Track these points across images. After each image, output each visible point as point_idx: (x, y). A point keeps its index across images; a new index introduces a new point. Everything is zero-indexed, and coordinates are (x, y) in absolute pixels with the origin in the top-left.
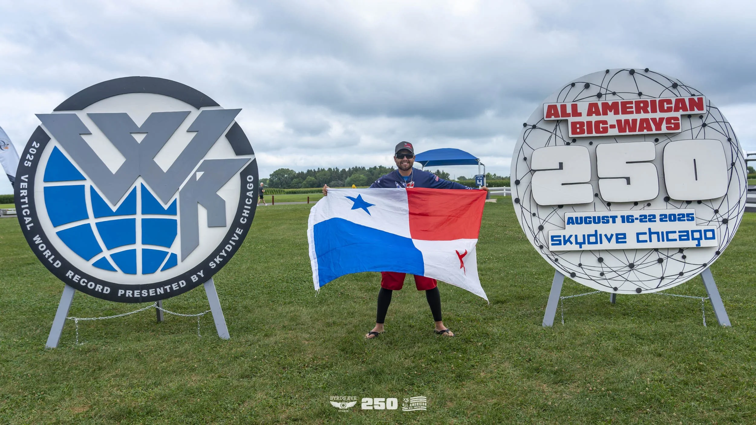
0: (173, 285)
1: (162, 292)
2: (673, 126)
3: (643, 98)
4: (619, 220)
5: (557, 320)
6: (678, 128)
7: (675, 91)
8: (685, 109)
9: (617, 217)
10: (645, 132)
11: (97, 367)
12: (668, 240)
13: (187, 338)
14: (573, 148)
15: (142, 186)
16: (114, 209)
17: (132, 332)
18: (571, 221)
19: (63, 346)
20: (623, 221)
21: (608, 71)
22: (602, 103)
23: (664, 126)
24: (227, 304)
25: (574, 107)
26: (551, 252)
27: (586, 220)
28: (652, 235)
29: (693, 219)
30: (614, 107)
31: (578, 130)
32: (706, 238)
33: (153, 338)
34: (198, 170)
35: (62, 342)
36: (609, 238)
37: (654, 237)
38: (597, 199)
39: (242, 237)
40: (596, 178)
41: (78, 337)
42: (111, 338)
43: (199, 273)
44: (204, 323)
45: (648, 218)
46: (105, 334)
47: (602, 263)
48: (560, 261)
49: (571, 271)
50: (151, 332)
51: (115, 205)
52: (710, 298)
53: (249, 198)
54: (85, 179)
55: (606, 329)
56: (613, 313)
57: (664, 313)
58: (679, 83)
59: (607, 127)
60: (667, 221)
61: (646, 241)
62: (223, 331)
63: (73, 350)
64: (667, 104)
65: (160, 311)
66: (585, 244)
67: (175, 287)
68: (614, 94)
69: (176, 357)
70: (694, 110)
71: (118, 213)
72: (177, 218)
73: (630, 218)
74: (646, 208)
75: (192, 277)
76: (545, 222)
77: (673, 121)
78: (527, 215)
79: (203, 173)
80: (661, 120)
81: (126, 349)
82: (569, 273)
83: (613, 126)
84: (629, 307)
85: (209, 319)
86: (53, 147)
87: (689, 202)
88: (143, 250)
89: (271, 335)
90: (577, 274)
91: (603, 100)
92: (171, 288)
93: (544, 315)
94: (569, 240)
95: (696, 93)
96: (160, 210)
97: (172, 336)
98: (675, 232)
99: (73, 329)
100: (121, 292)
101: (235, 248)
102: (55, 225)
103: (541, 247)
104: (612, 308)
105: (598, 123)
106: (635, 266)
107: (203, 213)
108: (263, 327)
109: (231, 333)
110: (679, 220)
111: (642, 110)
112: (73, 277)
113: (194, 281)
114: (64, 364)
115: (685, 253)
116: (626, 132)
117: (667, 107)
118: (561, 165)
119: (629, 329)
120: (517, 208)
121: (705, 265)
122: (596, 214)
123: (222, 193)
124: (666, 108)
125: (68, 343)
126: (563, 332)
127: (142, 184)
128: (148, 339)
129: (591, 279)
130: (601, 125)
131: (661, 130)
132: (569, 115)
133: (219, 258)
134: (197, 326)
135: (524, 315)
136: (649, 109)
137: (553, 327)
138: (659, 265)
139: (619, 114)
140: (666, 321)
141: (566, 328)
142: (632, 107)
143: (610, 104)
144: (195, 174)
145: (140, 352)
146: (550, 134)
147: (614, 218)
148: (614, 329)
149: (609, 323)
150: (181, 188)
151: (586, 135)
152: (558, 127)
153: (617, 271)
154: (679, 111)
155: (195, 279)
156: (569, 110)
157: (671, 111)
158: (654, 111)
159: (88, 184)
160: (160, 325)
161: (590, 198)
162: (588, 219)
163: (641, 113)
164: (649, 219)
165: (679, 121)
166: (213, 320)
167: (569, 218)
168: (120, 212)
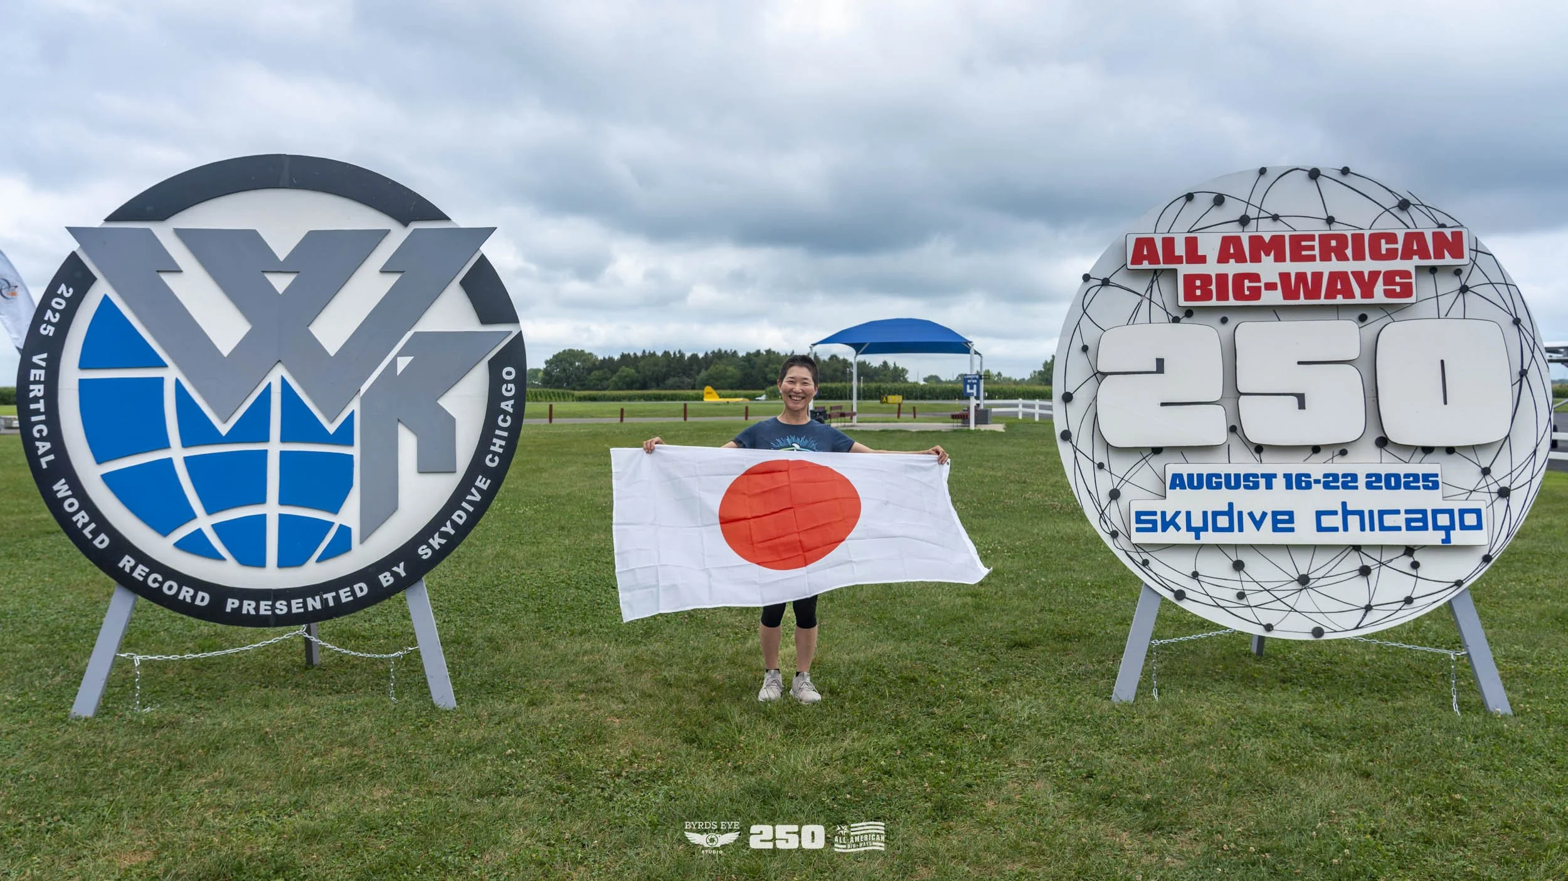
0: (341, 592)
1: (318, 606)
2: (1398, 289)
3: (1337, 229)
4: (1279, 483)
5: (1143, 689)
6: (1410, 295)
7: (1404, 216)
8: (1424, 254)
9: (1275, 476)
10: (1340, 300)
11: (175, 764)
12: (1383, 528)
13: (367, 705)
14: (1186, 328)
15: (284, 383)
16: (224, 429)
17: (253, 687)
18: (1178, 482)
19: (107, 714)
20: (1289, 486)
21: (1263, 171)
22: (1251, 237)
23: (1379, 288)
24: (453, 632)
25: (1191, 244)
26: (1135, 545)
27: (1211, 482)
28: (1350, 517)
29: (1435, 486)
30: (1275, 247)
31: (1198, 292)
32: (1463, 527)
33: (294, 704)
34: (401, 353)
35: (105, 707)
36: (1258, 519)
37: (1353, 521)
38: (1234, 438)
39: (488, 496)
40: (1233, 392)
41: (140, 695)
42: (209, 699)
43: (395, 569)
44: (403, 672)
45: (1341, 480)
46: (197, 690)
47: (1242, 572)
48: (1153, 564)
49: (1176, 588)
50: (292, 689)
51: (225, 422)
52: (1468, 655)
53: (506, 413)
54: (164, 366)
55: (1248, 713)
56: (1261, 677)
57: (1368, 680)
58: (1412, 200)
59: (1260, 288)
60: (1380, 488)
61: (1336, 529)
62: (443, 692)
63: (128, 723)
64: (1387, 243)
65: (313, 644)
66: (1207, 530)
67: (345, 595)
68: (1275, 218)
69: (342, 745)
70: (1444, 258)
71: (231, 438)
72: (355, 451)
73: (1303, 478)
74: (1338, 459)
75: (381, 577)
76: (1123, 482)
77: (1398, 279)
78: (1086, 466)
79: (411, 358)
80: (1374, 275)
81: (238, 723)
82: (1172, 590)
83: (1271, 286)
84: (1292, 666)
85: (413, 663)
86: (102, 296)
87: (1428, 450)
88: (282, 517)
89: (542, 702)
90: (1189, 594)
91: (1251, 230)
92: (337, 599)
93: (1115, 677)
94: (1173, 522)
95: (1449, 222)
96: (319, 434)
97: (335, 698)
98: (1397, 512)
99: (130, 675)
100: (231, 604)
101: (473, 519)
102: (100, 460)
103: (1114, 535)
104: (1257, 666)
105: (1239, 278)
106: (1311, 581)
107: (407, 444)
108: (527, 684)
109: (458, 696)
110: (1407, 486)
111: (1333, 254)
112: (133, 569)
113: (385, 584)
114: (107, 753)
115: (1418, 556)
116: (1298, 298)
117: (1387, 250)
118: (1160, 363)
119: (1296, 714)
120: (1065, 450)
121: (1459, 583)
122: (1232, 470)
123: (449, 402)
124: (1384, 252)
125: (117, 708)
126: (1156, 716)
127: (283, 378)
128: (284, 704)
129: (1218, 606)
130: (1247, 283)
131: (1371, 296)
132: (1179, 260)
133: (440, 537)
134: (389, 678)
135: (1073, 674)
136: (1349, 252)
137: (1135, 705)
138: (1362, 581)
139: (1284, 260)
140: (1373, 698)
141: (1163, 706)
142: (1312, 248)
143: (1267, 240)
144: (394, 362)
145: (266, 733)
146: (1139, 298)
147: (1269, 478)
148: (1266, 713)
149: (1253, 700)
150: (364, 388)
151: (1214, 302)
152: (1155, 284)
153: (1273, 589)
154: (1411, 258)
155: (388, 581)
156: (1180, 250)
157: (1396, 258)
158: (1359, 256)
159: (171, 375)
160: (311, 673)
161: (1219, 435)
162: (1214, 479)
163: (1330, 260)
164: (1343, 482)
165: (1411, 278)
166: (422, 666)
167: (1174, 475)
168: (234, 436)
